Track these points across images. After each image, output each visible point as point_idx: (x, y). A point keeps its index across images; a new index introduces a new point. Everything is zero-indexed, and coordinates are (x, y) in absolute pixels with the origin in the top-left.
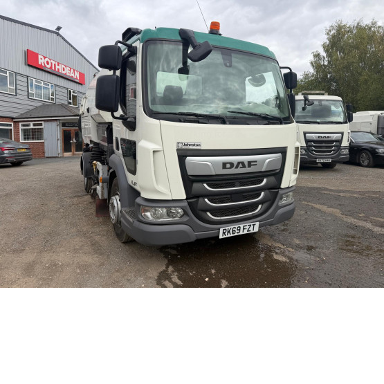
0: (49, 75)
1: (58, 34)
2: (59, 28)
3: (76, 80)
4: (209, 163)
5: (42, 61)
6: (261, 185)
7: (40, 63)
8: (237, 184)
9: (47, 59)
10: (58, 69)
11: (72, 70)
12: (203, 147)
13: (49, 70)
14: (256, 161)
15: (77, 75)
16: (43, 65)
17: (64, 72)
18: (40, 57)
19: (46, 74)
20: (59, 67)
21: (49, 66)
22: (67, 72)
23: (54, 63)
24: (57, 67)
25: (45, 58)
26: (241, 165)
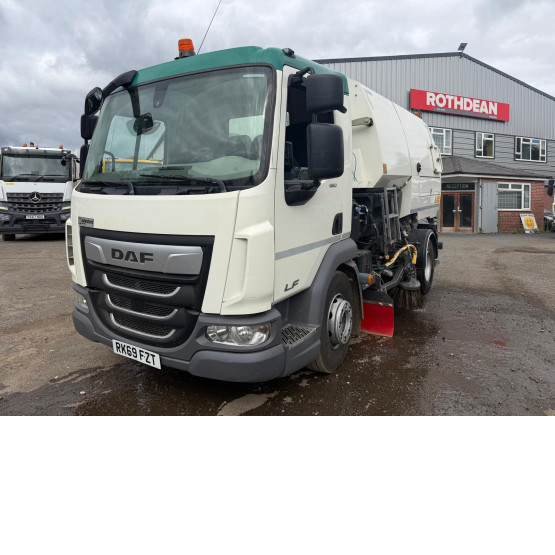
0: (443, 117)
1: (461, 55)
2: (463, 46)
3: (492, 117)
4: (99, 247)
5: (432, 100)
6: (170, 295)
7: (428, 104)
8: (137, 284)
9: (439, 96)
10: (459, 106)
11: (484, 103)
12: (96, 225)
13: (443, 110)
14: (151, 254)
15: (494, 109)
16: (433, 104)
17: (469, 109)
18: (428, 94)
19: (439, 116)
20: (461, 103)
21: (442, 105)
22: (474, 107)
23: (450, 98)
24: (456, 103)
25: (436, 94)
26: (131, 257)
